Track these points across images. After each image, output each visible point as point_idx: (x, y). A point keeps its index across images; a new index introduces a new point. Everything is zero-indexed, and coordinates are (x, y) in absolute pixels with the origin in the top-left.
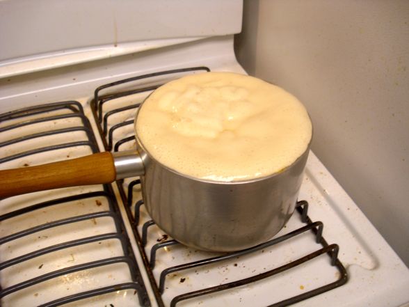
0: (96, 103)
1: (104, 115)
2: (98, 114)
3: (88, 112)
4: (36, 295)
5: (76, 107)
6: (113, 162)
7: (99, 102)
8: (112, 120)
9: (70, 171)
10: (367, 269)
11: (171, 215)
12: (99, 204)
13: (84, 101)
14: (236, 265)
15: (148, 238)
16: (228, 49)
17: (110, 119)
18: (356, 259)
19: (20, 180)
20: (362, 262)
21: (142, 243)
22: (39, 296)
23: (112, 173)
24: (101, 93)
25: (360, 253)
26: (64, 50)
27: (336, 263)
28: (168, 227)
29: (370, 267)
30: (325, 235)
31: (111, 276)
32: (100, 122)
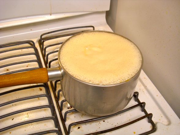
0: (41, 41)
1: (44, 47)
2: (42, 46)
3: (37, 45)
4: (10, 133)
5: (32, 43)
6: (47, 73)
7: (42, 41)
8: (48, 50)
9: (27, 77)
10: (165, 125)
11: (75, 99)
12: (41, 90)
13: (35, 41)
14: (104, 121)
15: (63, 107)
16: (103, 18)
17: (47, 49)
18: (160, 120)
19: (2, 81)
20: (163, 122)
21: (61, 109)
22: (11, 133)
23: (47, 78)
24: (43, 37)
25: (162, 117)
26: (26, 16)
27: (151, 121)
28: (73, 104)
29: (166, 124)
30: (146, 108)
31: (45, 125)
32: (43, 51)
